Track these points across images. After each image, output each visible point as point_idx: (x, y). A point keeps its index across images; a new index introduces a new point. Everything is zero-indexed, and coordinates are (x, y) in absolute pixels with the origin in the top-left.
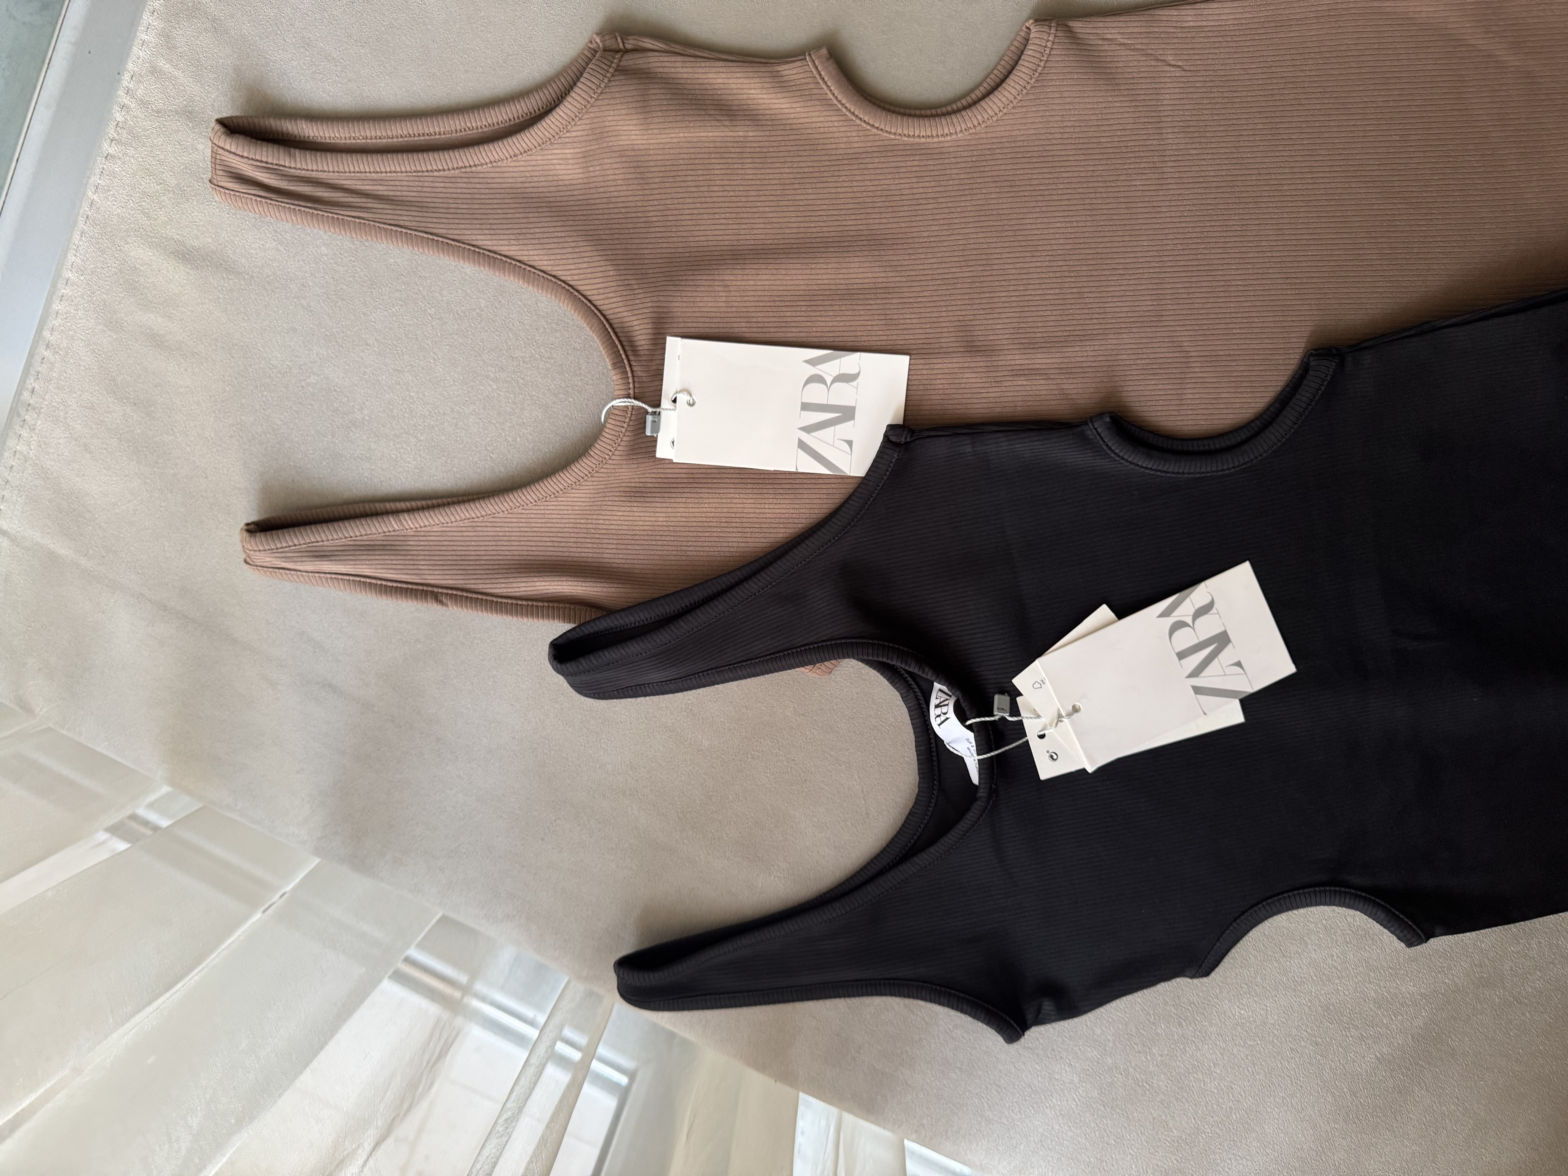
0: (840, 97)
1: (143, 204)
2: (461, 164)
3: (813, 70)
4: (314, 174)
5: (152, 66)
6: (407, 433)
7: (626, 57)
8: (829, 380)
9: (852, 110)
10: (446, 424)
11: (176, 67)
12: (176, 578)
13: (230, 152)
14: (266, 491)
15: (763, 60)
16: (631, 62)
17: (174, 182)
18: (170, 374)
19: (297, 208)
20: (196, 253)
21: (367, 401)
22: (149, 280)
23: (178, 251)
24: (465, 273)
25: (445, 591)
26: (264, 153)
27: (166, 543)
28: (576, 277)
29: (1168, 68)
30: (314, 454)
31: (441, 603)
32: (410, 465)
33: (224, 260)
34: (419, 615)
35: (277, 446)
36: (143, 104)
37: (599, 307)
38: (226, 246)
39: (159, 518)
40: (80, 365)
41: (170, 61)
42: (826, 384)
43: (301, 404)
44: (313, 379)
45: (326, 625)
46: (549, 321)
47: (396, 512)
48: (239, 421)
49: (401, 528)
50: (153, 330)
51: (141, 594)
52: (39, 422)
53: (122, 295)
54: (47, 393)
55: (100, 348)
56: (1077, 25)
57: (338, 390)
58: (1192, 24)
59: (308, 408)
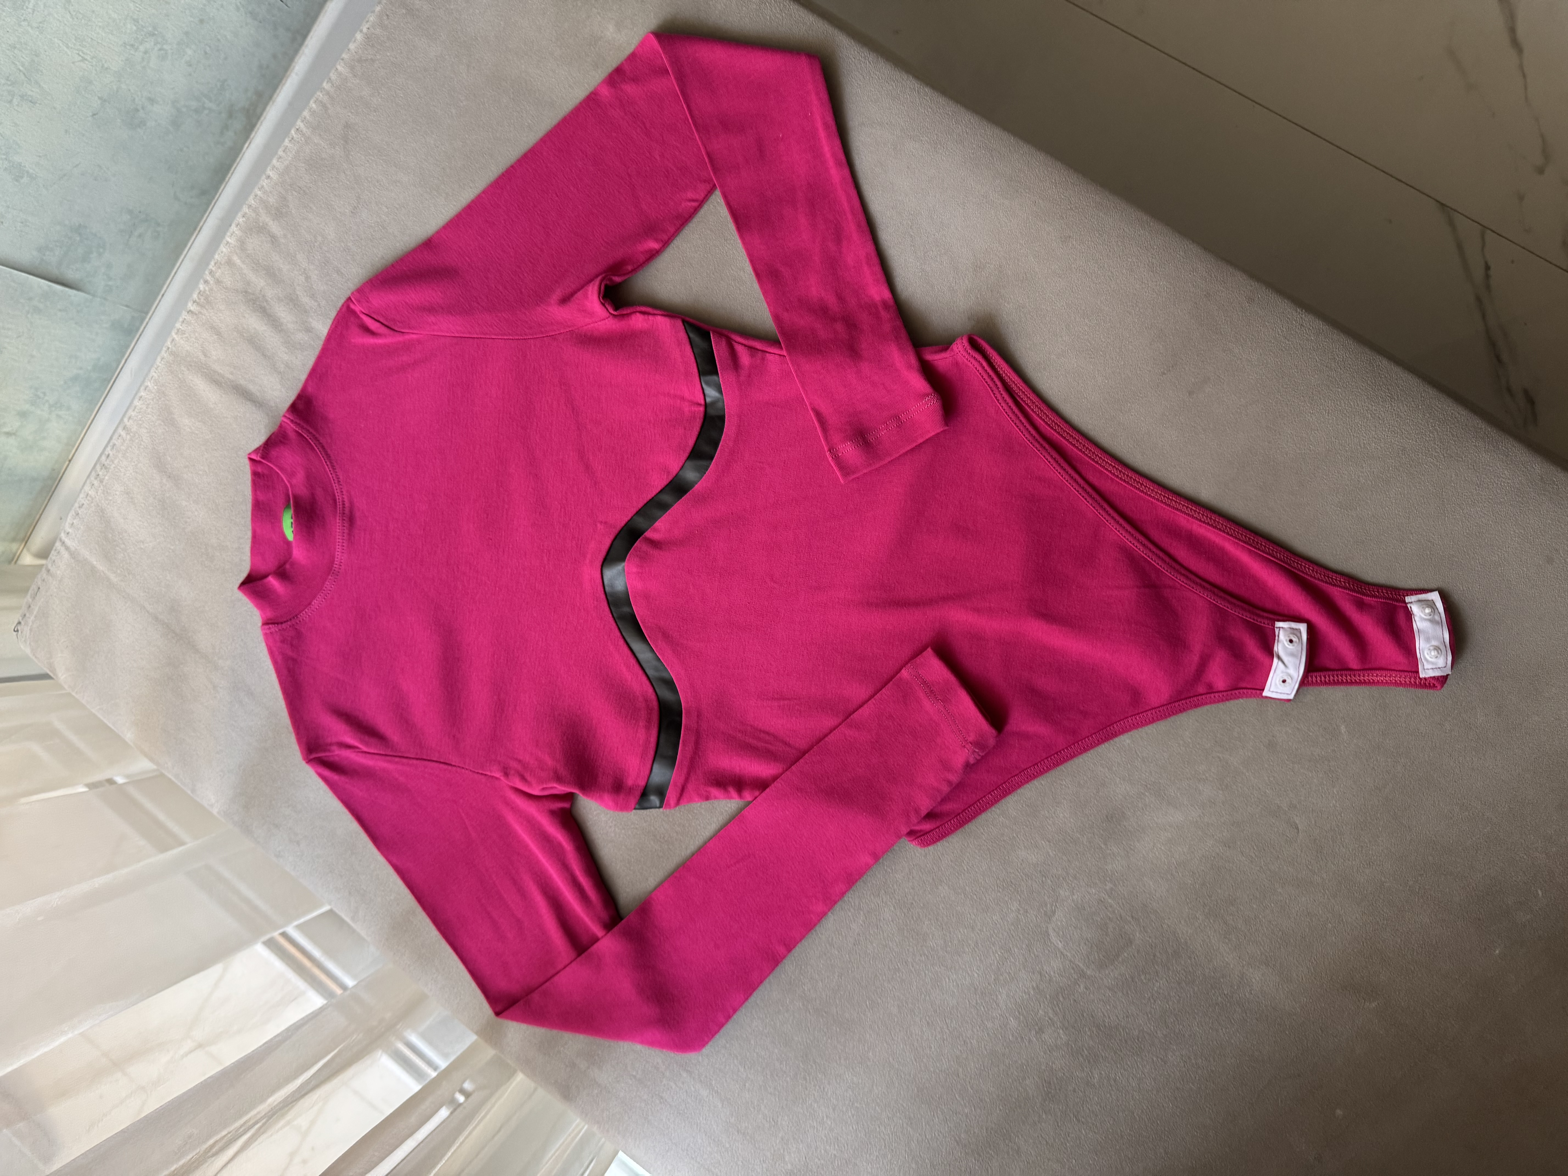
5: (229, 259)
12: (169, 600)
20: (229, 384)
22: (197, 397)
23: (218, 381)
39: (167, 556)
51: (144, 607)
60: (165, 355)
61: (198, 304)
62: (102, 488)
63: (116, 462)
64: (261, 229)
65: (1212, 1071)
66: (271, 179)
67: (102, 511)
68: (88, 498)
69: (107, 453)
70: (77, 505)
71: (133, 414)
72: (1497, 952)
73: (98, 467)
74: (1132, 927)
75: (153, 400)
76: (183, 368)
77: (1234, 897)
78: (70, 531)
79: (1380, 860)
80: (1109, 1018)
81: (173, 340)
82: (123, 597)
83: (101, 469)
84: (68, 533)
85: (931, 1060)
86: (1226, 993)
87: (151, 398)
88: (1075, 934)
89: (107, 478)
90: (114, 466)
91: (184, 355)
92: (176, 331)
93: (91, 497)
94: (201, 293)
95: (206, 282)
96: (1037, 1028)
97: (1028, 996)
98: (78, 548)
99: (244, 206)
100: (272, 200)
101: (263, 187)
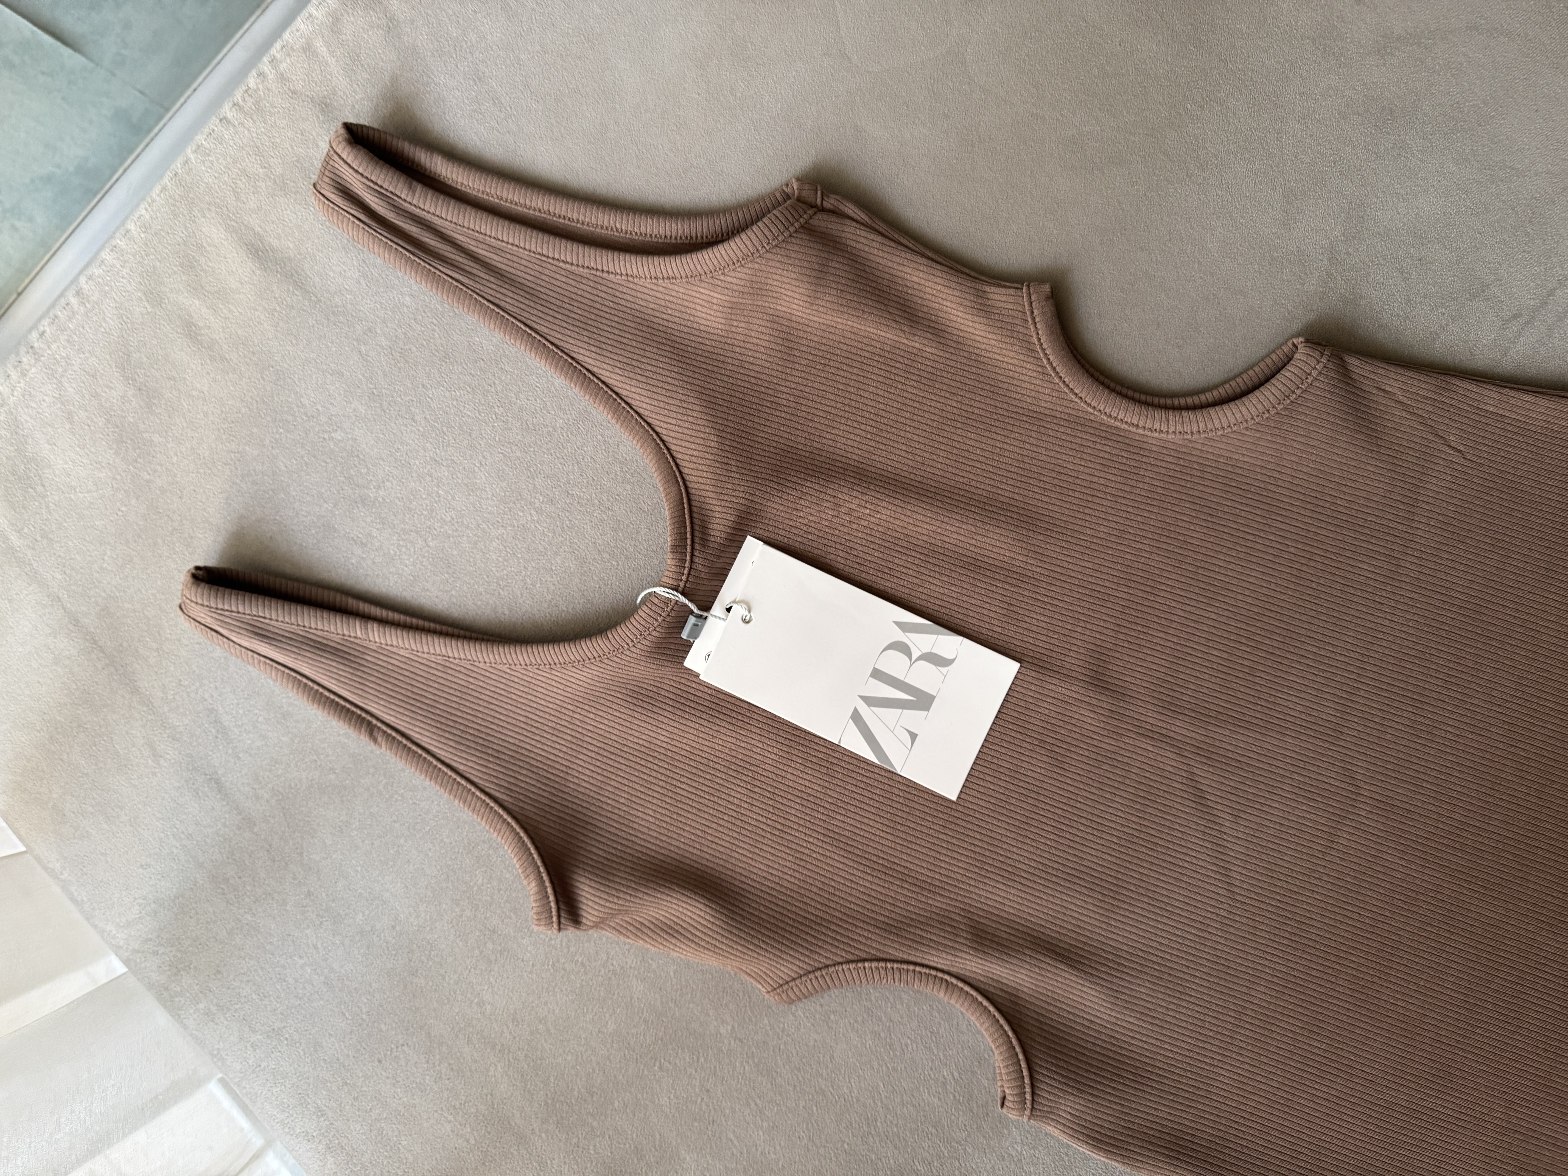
0: (1045, 346)
1: (238, 182)
2: (593, 265)
3: (1026, 304)
4: (429, 217)
5: (308, 44)
6: (417, 532)
7: (820, 216)
8: (916, 654)
9: (1054, 365)
10: (464, 538)
11: (332, 53)
12: (103, 594)
13: (345, 162)
14: (238, 538)
15: (973, 274)
16: (822, 224)
17: (279, 170)
18: (189, 371)
19: (395, 246)
20: (271, 254)
21: (388, 480)
22: (211, 264)
23: (253, 245)
24: (553, 384)
25: (384, 728)
26: (382, 176)
27: (109, 552)
28: (672, 434)
29: (1447, 449)
30: (306, 517)
31: (375, 740)
32: (406, 569)
33: (297, 272)
34: (346, 741)
35: (271, 493)
36: (282, 78)
37: (684, 476)
38: (305, 257)
39: (112, 521)
40: (101, 326)
41: (328, 45)
42: (910, 658)
43: (314, 457)
44: (338, 435)
45: (241, 712)
46: (625, 469)
47: (366, 617)
48: (240, 449)
49: (365, 637)
50: (192, 317)
51: (58, 597)
52: (34, 370)
53: (176, 269)
54: (55, 342)
55: (129, 316)
56: (1354, 363)
57: (361, 457)
58: (1491, 409)
59: (321, 465)
60: (169, 185)
61: (241, 109)
71: (98, 273)
76: (195, 211)
81: (187, 161)
82: (27, 574)
91: (201, 190)
92: (194, 147)
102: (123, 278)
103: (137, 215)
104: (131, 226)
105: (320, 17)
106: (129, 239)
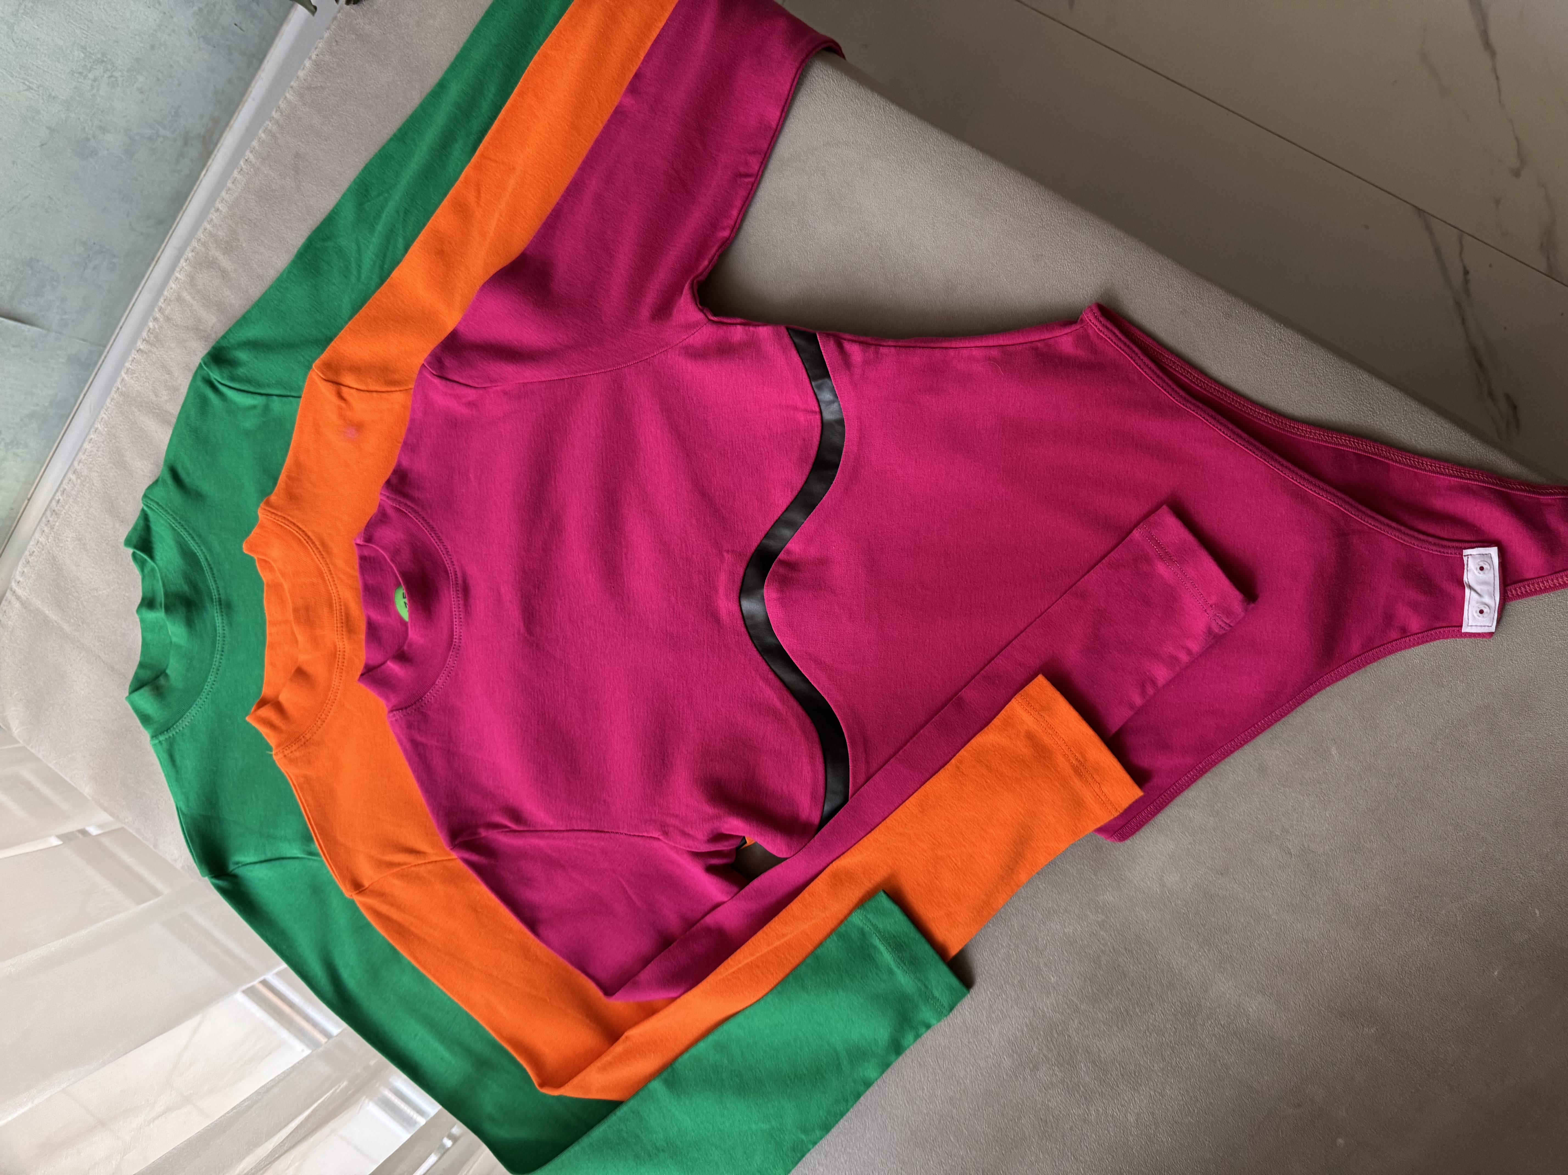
5: (178, 296)
11: (193, 298)
36: (168, 319)
40: (92, 489)
41: (190, 294)
51: (99, 657)
53: (129, 445)
54: (67, 504)
55: (108, 479)
60: (115, 396)
61: (148, 342)
62: (53, 534)
63: (66, 507)
64: (211, 264)
65: (1211, 1103)
66: (221, 211)
67: (54, 558)
68: (39, 545)
69: (57, 498)
70: (27, 553)
71: (84, 457)
72: (1496, 973)
73: (48, 513)
74: (1126, 960)
75: (103, 442)
76: (133, 409)
77: (1228, 925)
78: (21, 580)
79: (1375, 883)
80: (1105, 1053)
81: (123, 380)
82: (78, 647)
83: (52, 515)
84: (18, 583)
85: (924, 1102)
86: (1222, 1023)
87: (102, 440)
88: (1068, 967)
89: (57, 524)
90: (64, 511)
91: (134, 395)
92: (125, 370)
93: (41, 543)
94: (151, 331)
95: (155, 319)
96: (1031, 1066)
97: (1020, 1033)
98: (28, 597)
99: (193, 240)
100: (221, 234)
101: (212, 220)
102: (99, 457)
103: (100, 419)
104: (98, 425)
105: (183, 279)
106: (98, 433)
